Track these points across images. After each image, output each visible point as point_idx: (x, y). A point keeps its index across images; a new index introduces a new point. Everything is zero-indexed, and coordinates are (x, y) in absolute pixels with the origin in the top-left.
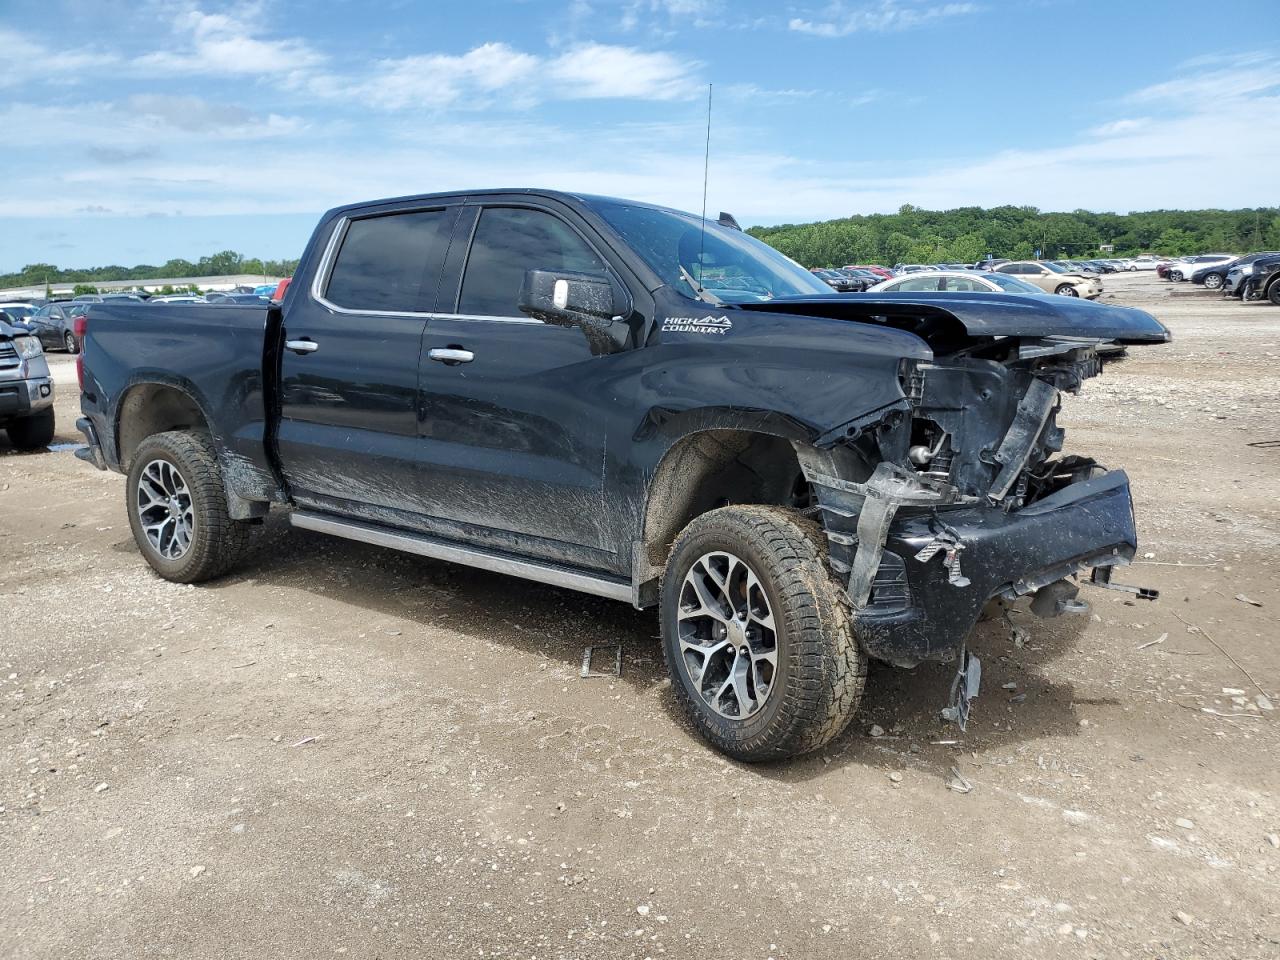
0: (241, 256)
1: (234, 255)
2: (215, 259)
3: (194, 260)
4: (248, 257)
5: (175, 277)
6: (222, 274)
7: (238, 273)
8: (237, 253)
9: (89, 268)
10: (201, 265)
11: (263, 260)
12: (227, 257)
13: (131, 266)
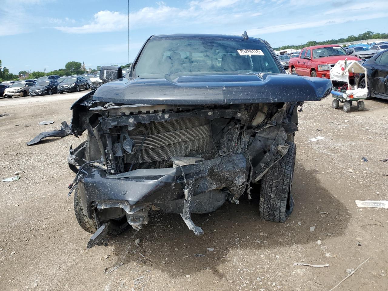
0: (373, 32)
1: (371, 32)
2: (364, 34)
3: (357, 35)
4: (375, 32)
5: (349, 42)
6: (365, 39)
7: (371, 38)
8: (372, 32)
9: (325, 41)
10: (359, 37)
11: (380, 34)
12: (368, 33)
13: (337, 39)
